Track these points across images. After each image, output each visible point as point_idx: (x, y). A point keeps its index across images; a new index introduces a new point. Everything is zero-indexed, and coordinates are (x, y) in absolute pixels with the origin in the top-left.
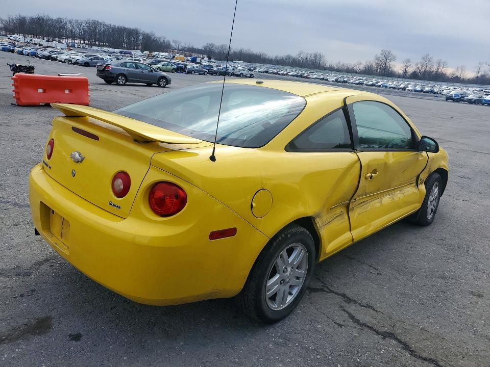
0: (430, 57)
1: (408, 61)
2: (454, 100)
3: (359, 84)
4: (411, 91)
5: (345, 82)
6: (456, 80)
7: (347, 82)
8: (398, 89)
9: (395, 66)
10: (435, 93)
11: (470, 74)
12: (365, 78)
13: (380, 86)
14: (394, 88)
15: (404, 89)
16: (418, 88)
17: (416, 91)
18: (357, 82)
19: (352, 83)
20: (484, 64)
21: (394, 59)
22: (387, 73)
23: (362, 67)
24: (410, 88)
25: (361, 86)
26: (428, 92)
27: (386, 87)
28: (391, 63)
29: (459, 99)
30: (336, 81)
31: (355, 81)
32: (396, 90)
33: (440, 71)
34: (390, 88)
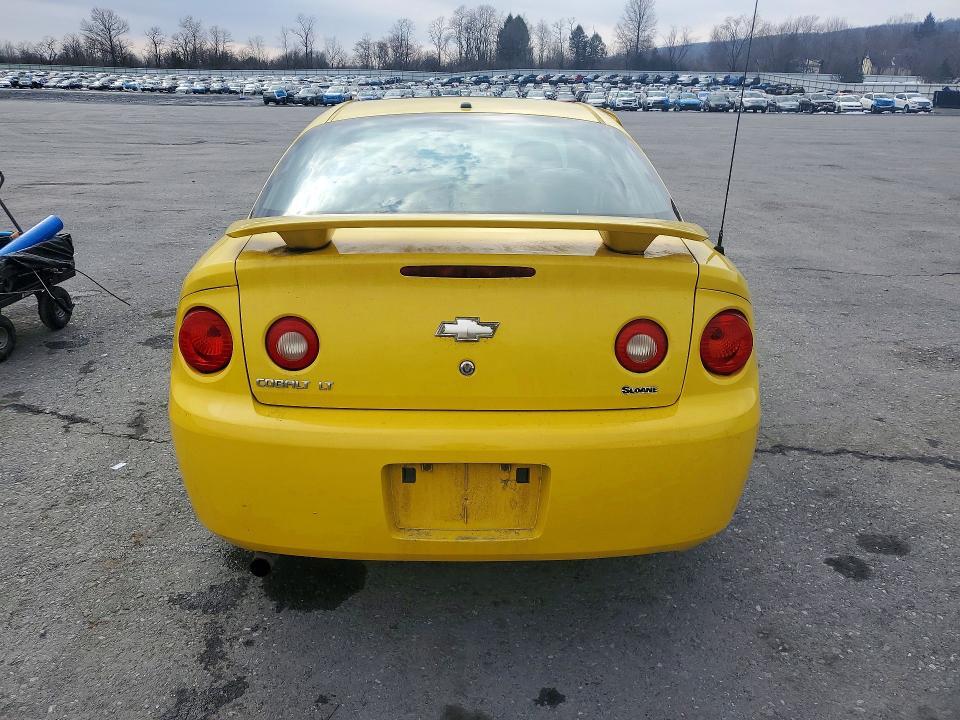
0: (195, 21)
1: (155, 32)
2: (277, 103)
3: (72, 86)
4: (187, 92)
5: (35, 85)
6: (252, 64)
7: (41, 86)
8: (161, 90)
9: (132, 44)
10: (231, 92)
11: (273, 53)
12: (76, 74)
13: (120, 89)
14: (152, 90)
15: (172, 90)
16: (198, 86)
17: (195, 91)
18: (66, 83)
19: (54, 87)
20: (290, 32)
21: (124, 28)
22: (120, 60)
23: (58, 50)
24: (182, 86)
25: (78, 91)
26: (219, 92)
27: (135, 89)
28: (121, 37)
29: (286, 100)
30: (15, 84)
31: (59, 82)
32: (157, 94)
33: (221, 49)
34: (143, 90)
